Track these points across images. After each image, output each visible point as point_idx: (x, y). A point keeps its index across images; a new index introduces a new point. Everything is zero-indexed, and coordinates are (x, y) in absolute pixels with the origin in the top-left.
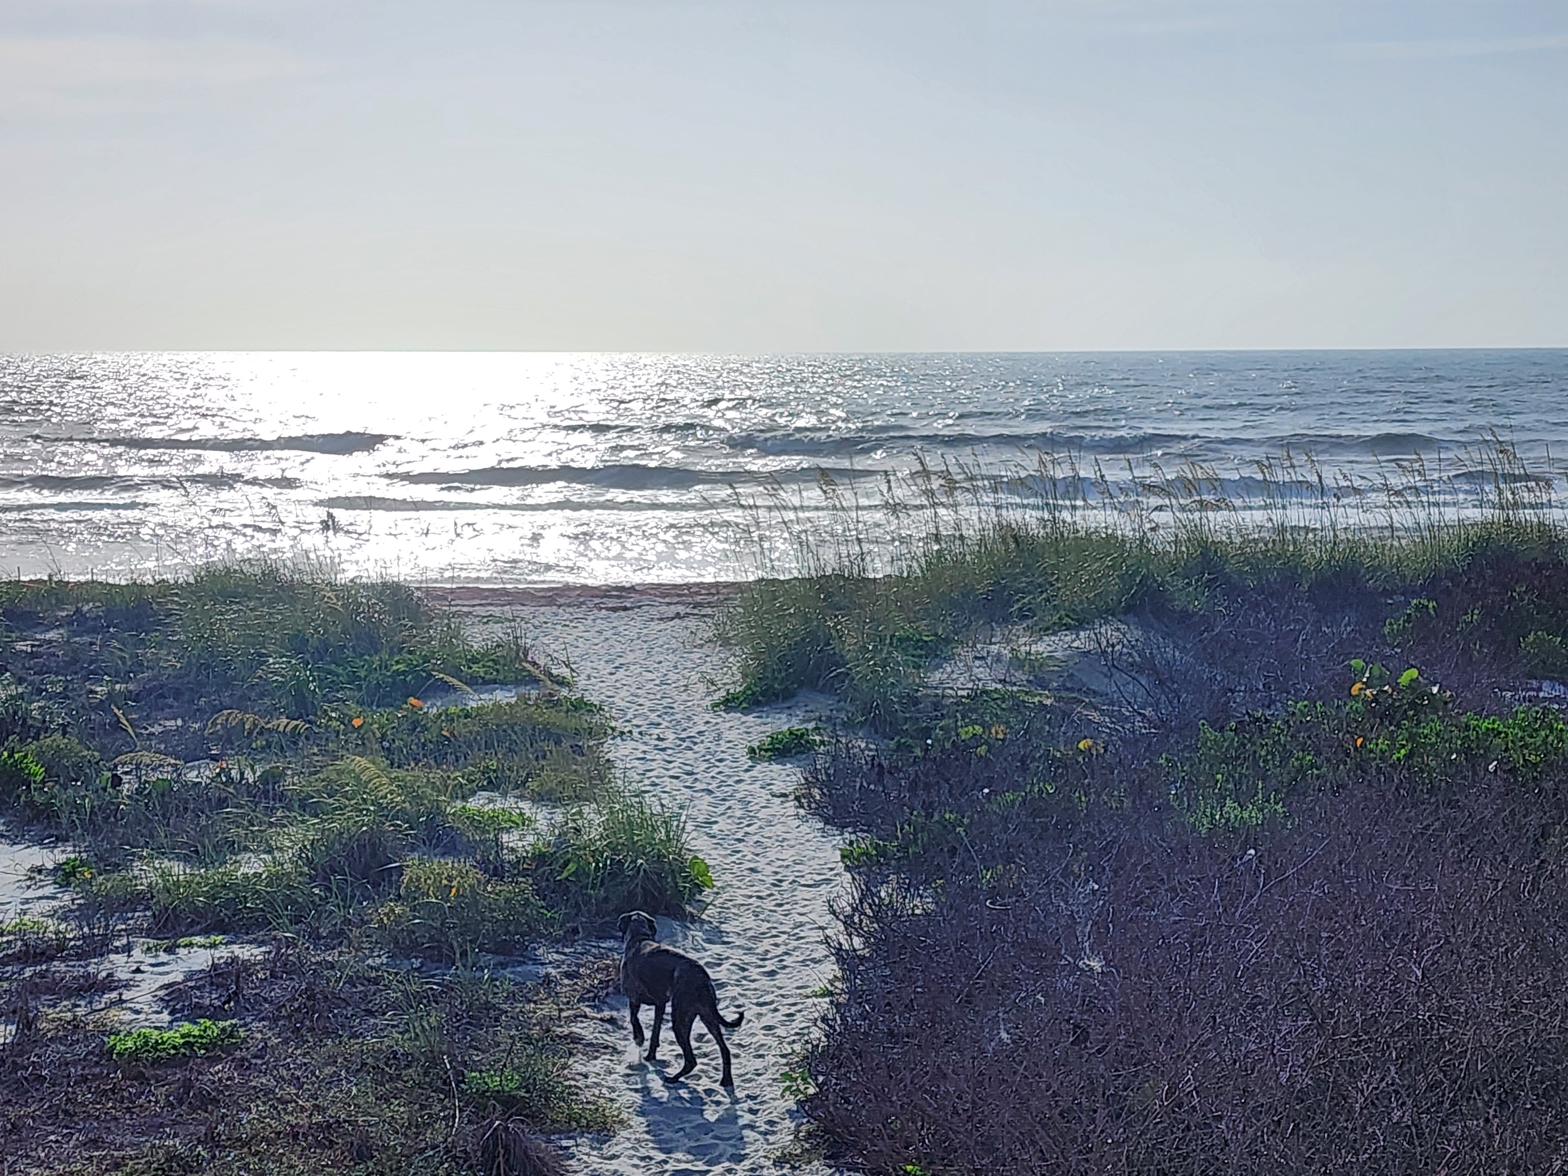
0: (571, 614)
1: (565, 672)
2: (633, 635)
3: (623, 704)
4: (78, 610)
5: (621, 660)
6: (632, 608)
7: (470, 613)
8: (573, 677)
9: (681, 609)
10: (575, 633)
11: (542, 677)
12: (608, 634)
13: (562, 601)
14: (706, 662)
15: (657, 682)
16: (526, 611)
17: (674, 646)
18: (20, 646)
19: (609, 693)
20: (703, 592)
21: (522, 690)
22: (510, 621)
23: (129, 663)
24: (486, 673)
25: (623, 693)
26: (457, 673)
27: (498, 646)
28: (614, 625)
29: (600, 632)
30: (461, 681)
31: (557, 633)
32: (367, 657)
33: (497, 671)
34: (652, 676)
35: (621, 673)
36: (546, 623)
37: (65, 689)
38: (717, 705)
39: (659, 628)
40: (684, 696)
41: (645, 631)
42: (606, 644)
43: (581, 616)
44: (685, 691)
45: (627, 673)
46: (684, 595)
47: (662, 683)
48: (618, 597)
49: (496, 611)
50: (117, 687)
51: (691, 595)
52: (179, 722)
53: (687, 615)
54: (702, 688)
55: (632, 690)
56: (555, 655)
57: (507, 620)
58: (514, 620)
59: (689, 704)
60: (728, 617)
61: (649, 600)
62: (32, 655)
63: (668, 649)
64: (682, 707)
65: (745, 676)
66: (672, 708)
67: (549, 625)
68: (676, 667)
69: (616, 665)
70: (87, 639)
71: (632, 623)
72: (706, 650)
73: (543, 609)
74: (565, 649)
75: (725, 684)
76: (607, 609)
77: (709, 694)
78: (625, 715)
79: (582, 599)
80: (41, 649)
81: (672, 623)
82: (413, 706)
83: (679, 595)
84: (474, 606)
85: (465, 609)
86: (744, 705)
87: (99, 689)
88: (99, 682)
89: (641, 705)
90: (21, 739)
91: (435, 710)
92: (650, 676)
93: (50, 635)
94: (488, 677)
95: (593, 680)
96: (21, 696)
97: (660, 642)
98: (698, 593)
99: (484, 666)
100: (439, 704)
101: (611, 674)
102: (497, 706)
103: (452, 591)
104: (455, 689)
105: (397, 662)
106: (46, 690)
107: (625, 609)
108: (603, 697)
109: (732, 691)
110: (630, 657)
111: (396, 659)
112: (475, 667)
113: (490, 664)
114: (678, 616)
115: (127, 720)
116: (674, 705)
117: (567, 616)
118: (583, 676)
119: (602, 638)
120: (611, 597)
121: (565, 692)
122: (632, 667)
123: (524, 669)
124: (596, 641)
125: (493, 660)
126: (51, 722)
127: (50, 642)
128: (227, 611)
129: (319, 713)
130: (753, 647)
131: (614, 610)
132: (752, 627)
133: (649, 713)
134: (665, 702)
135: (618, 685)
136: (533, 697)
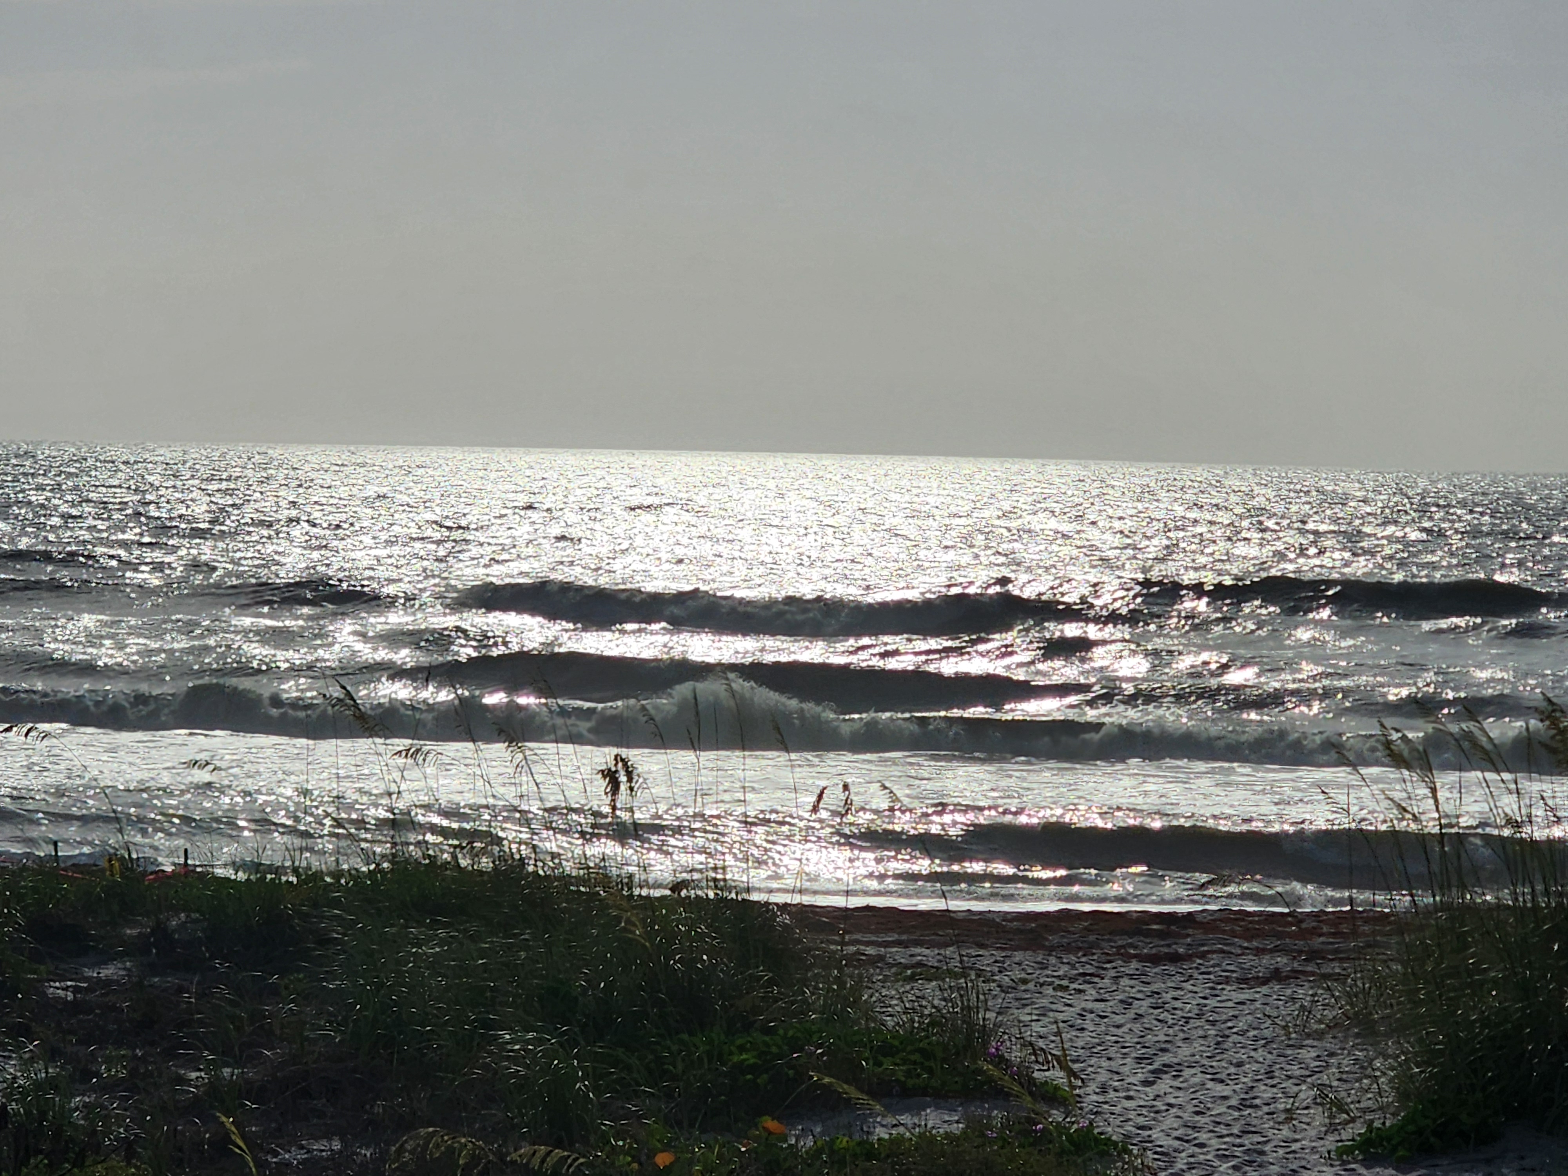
0: (1073, 967)
1: (1057, 1075)
2: (1191, 1008)
3: (1168, 1143)
4: (160, 930)
5: (1166, 1058)
6: (1188, 958)
7: (881, 958)
8: (1074, 1088)
9: (1281, 960)
10: (1080, 1003)
11: (1016, 1088)
12: (1143, 1006)
13: (1053, 939)
14: (1328, 1066)
15: (1234, 1102)
16: (987, 959)
17: (1267, 1033)
18: (57, 990)
19: (1141, 1121)
20: (1325, 929)
21: (977, 1110)
22: (956, 976)
23: (248, 1029)
24: (908, 1074)
25: (1170, 1121)
26: (853, 1075)
27: (932, 1024)
28: (1154, 987)
29: (1127, 1003)
30: (861, 1090)
31: (1045, 1002)
32: (685, 1036)
33: (930, 1071)
34: (1226, 1091)
35: (1165, 1084)
36: (1025, 981)
37: (133, 1073)
38: (1348, 1150)
39: (1242, 997)
40: (1286, 1132)
41: (1212, 1002)
42: (1137, 1027)
43: (1089, 969)
44: (1289, 1120)
45: (1176, 1083)
46: (1291, 935)
47: (1244, 1104)
48: (1160, 934)
49: (927, 955)
50: (226, 1071)
51: (1304, 934)
52: (336, 1145)
53: (1295, 975)
54: (1318, 1117)
55: (1186, 1116)
56: (1041, 1043)
57: (950, 973)
58: (965, 975)
59: (1295, 1146)
60: (1372, 979)
61: (1221, 941)
62: (74, 1007)
63: (1256, 1039)
64: (1281, 1152)
65: (1403, 1096)
66: (1262, 1153)
67: (1031, 986)
68: (1270, 1074)
69: (1156, 1066)
70: (172, 980)
71: (1188, 986)
72: (1329, 1044)
73: (1018, 956)
74: (1058, 1033)
75: (1365, 1111)
76: (1140, 958)
77: (1332, 1128)
78: (1171, 1163)
79: (1092, 938)
80: (91, 997)
81: (1264, 990)
82: (770, 1133)
83: (1279, 936)
84: (887, 944)
85: (871, 951)
86: (1401, 1153)
87: (194, 1075)
88: (193, 1063)
89: (1202, 1145)
90: (50, 1165)
91: (810, 1142)
92: (1220, 1089)
93: (107, 972)
94: (910, 1083)
95: (1112, 1094)
96: (52, 1083)
97: (1241, 1025)
98: (1315, 932)
99: (905, 1061)
100: (818, 1129)
101: (1147, 1083)
102: (927, 1140)
103: (845, 913)
104: (849, 1104)
105: (742, 1049)
106: (98, 1075)
107: (1175, 958)
108: (1129, 1128)
109: (1377, 1124)
110: (1184, 1052)
111: (739, 1042)
112: (888, 1064)
113: (916, 1057)
114: (1276, 976)
115: (243, 1137)
116: (1267, 1148)
117: (1063, 970)
118: (1093, 1087)
119: (1131, 1014)
120: (1149, 934)
121: (1057, 1115)
122: (1187, 1072)
123: (980, 1071)
124: (1119, 1019)
125: (922, 1051)
126: (106, 1134)
127: (107, 983)
128: (430, 939)
129: (592, 1139)
130: (1420, 1040)
131: (1155, 960)
132: (1421, 1003)
133: (1217, 1163)
134: (1247, 1141)
135: (1160, 1105)
136: (997, 1123)
